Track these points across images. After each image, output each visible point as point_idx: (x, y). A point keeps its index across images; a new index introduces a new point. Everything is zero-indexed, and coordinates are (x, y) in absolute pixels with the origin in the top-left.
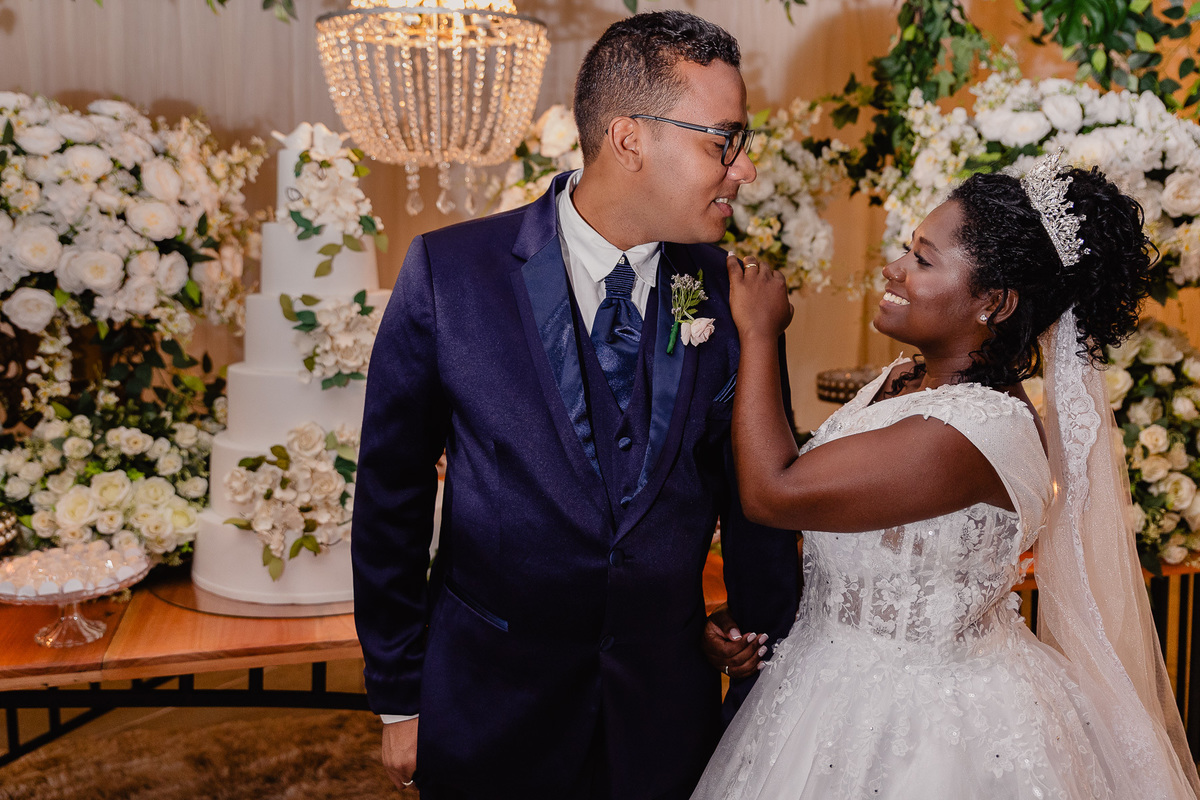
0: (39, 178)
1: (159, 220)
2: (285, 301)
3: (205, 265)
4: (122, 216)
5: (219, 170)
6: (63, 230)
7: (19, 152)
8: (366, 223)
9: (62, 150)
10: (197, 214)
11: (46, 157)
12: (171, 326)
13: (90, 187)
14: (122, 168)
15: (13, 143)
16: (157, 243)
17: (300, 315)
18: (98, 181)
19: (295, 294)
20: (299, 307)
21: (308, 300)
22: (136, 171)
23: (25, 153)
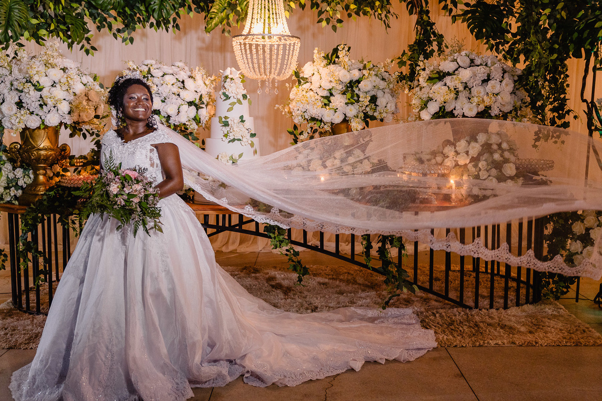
0: (156, 83)
1: (189, 96)
2: (220, 118)
3: (201, 109)
4: (179, 95)
5: (207, 82)
6: (162, 98)
7: (152, 76)
8: (245, 96)
9: (163, 76)
10: (200, 94)
11: (158, 78)
12: (191, 127)
13: (170, 86)
14: (179, 81)
15: (151, 74)
16: (188, 103)
17: (223, 122)
18: (173, 85)
19: (223, 116)
20: (223, 120)
21: (226, 117)
22: (183, 82)
23: (153, 77)
